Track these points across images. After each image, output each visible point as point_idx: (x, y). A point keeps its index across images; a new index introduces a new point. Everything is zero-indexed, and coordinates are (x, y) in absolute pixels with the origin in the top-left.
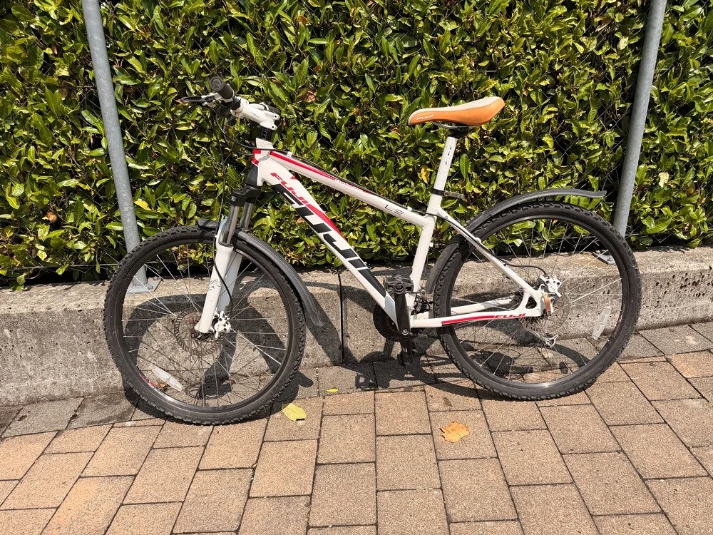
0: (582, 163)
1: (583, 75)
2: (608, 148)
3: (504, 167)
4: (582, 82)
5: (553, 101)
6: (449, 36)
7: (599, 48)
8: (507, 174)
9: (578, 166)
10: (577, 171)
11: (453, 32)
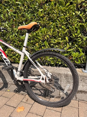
0: (77, 44)
1: (76, 21)
2: (84, 41)
3: (55, 44)
4: (75, 23)
5: (68, 28)
6: (40, 12)
7: (81, 14)
8: (57, 46)
9: (76, 45)
10: (76, 47)
11: (42, 11)
